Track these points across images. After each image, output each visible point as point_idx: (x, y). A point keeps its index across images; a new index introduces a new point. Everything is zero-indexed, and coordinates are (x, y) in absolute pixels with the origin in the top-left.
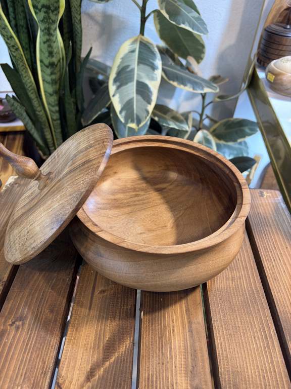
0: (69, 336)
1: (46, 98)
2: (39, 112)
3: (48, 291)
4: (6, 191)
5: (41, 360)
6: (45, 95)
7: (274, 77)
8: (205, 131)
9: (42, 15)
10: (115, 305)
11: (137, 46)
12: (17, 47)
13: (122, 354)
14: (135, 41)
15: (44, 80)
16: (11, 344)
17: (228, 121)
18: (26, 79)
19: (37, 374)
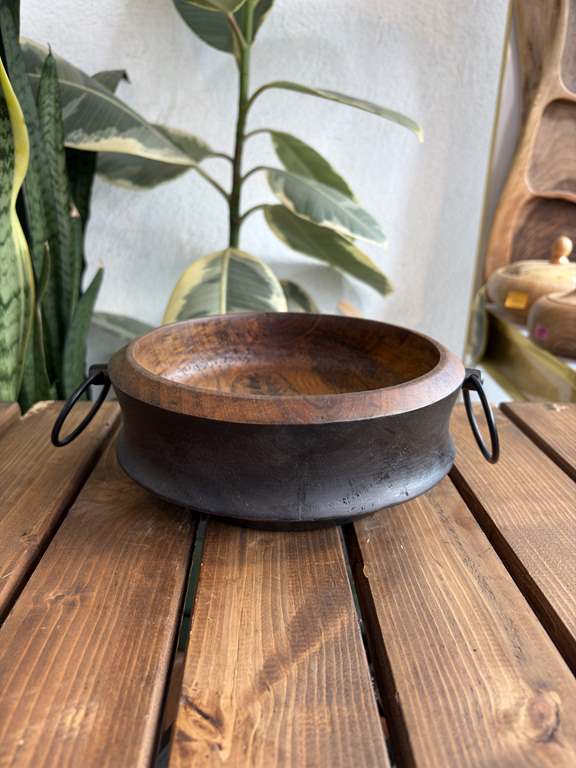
0: (201, 615)
3: (137, 546)
4: (31, 418)
5: (136, 656)
13: (336, 638)
14: (219, 259)
16: (57, 633)
19: (129, 682)
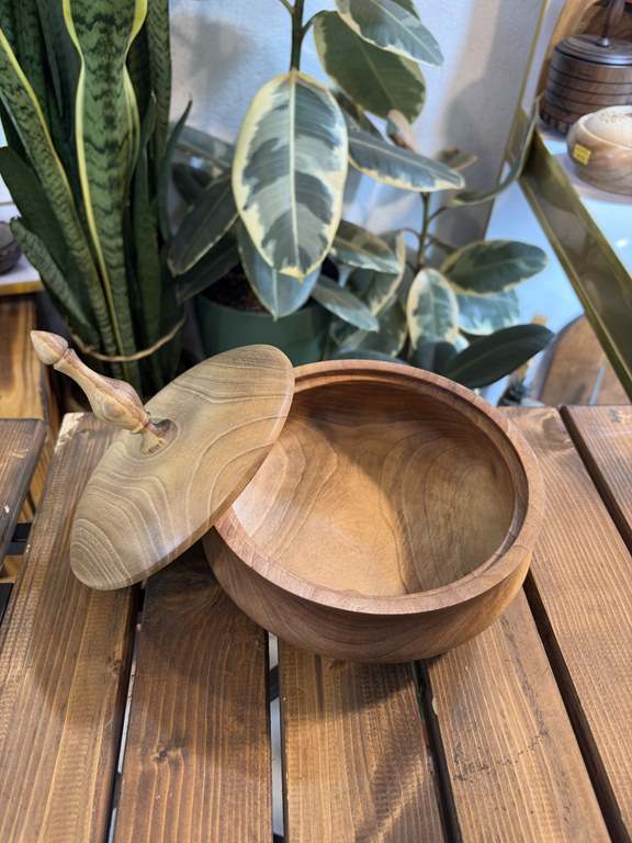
0: (292, 771)
1: (96, 219)
2: (79, 251)
3: (220, 675)
4: (65, 449)
5: (246, 831)
6: (94, 213)
7: (589, 153)
8: (433, 272)
9: (94, 37)
10: (372, 690)
11: (290, 95)
12: (31, 109)
13: (414, 798)
14: (286, 83)
15: (91, 182)
16: (171, 803)
17: (479, 247)
18: (50, 180)
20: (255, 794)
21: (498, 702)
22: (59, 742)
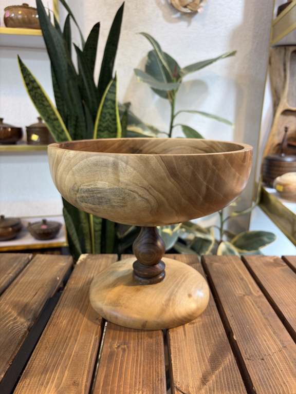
5: (154, 371)
7: (282, 187)
13: (228, 365)
19: (154, 381)
20: (158, 360)
21: (262, 337)
22: (76, 341)
